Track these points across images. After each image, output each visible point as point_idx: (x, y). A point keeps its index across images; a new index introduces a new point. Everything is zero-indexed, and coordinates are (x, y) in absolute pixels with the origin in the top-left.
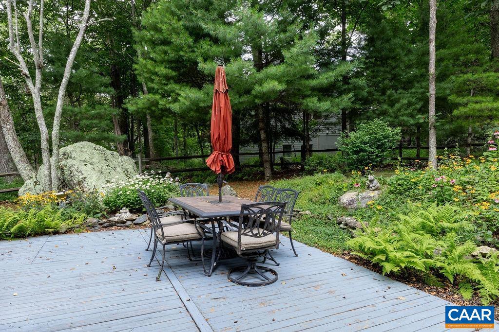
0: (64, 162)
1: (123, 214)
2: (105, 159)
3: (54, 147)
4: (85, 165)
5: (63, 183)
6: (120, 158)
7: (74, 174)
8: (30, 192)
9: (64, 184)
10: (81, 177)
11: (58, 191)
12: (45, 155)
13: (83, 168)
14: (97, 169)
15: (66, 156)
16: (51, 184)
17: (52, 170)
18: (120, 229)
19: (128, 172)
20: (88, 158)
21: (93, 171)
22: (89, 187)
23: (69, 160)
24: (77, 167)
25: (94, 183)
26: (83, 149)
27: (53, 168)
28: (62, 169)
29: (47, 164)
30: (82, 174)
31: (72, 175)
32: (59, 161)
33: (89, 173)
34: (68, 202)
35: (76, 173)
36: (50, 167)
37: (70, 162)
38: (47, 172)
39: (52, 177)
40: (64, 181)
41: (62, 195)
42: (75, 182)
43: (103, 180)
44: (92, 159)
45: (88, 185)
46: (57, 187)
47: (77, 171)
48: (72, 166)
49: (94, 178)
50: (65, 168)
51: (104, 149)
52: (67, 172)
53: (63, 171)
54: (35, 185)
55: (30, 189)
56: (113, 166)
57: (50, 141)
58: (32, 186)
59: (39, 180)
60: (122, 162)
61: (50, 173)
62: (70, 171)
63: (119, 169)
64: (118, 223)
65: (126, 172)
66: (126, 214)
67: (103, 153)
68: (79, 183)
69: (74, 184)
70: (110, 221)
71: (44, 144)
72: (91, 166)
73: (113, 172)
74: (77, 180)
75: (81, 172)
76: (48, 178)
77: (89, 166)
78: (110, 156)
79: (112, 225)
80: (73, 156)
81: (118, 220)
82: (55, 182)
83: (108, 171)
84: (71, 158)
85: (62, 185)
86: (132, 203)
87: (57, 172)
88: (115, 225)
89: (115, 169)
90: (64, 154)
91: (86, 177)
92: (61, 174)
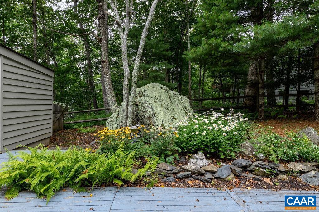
0: (138, 99)
1: (199, 160)
2: (169, 97)
3: (133, 85)
4: (155, 102)
5: (136, 117)
6: (180, 97)
7: (146, 110)
8: (113, 123)
9: (138, 119)
10: (152, 112)
11: (132, 124)
12: (125, 92)
13: (153, 105)
14: (164, 105)
15: (141, 94)
16: (127, 118)
17: (129, 105)
18: (199, 185)
19: (186, 109)
20: (157, 95)
21: (161, 108)
22: (158, 123)
23: (143, 98)
24: (149, 104)
25: (162, 119)
26: (154, 89)
27: (130, 104)
28: (137, 105)
29: (126, 101)
30: (153, 110)
31: (144, 110)
32: (135, 98)
33: (158, 109)
34: (139, 136)
35: (147, 109)
36: (128, 103)
37: (144, 99)
38: (125, 108)
39: (129, 112)
40: (137, 116)
41: (135, 129)
42: (146, 117)
43: (169, 116)
44: (160, 96)
45: (157, 121)
46: (131, 121)
47: (148, 106)
48: (145, 103)
49: (162, 114)
50: (139, 104)
51: (169, 89)
52: (140, 108)
53: (137, 107)
54: (117, 117)
55: (113, 121)
56: (175, 104)
57: (130, 80)
58: (114, 118)
59: (120, 113)
60: (182, 100)
61: (128, 109)
62: (143, 106)
63: (180, 106)
64: (194, 173)
65: (185, 109)
66: (201, 161)
67: (168, 92)
68: (150, 118)
69: (146, 119)
70: (184, 169)
71: (125, 83)
72: (159, 103)
73: (175, 108)
74: (148, 115)
75: (152, 108)
76: (125, 113)
77: (158, 102)
78: (172, 96)
79: (187, 177)
80: (146, 94)
81: (195, 170)
82: (130, 116)
83: (172, 108)
84: (144, 95)
85: (135, 119)
86: (207, 146)
87: (133, 108)
88: (191, 177)
89: (176, 105)
90: (139, 93)
91: (155, 113)
92: (136, 109)
